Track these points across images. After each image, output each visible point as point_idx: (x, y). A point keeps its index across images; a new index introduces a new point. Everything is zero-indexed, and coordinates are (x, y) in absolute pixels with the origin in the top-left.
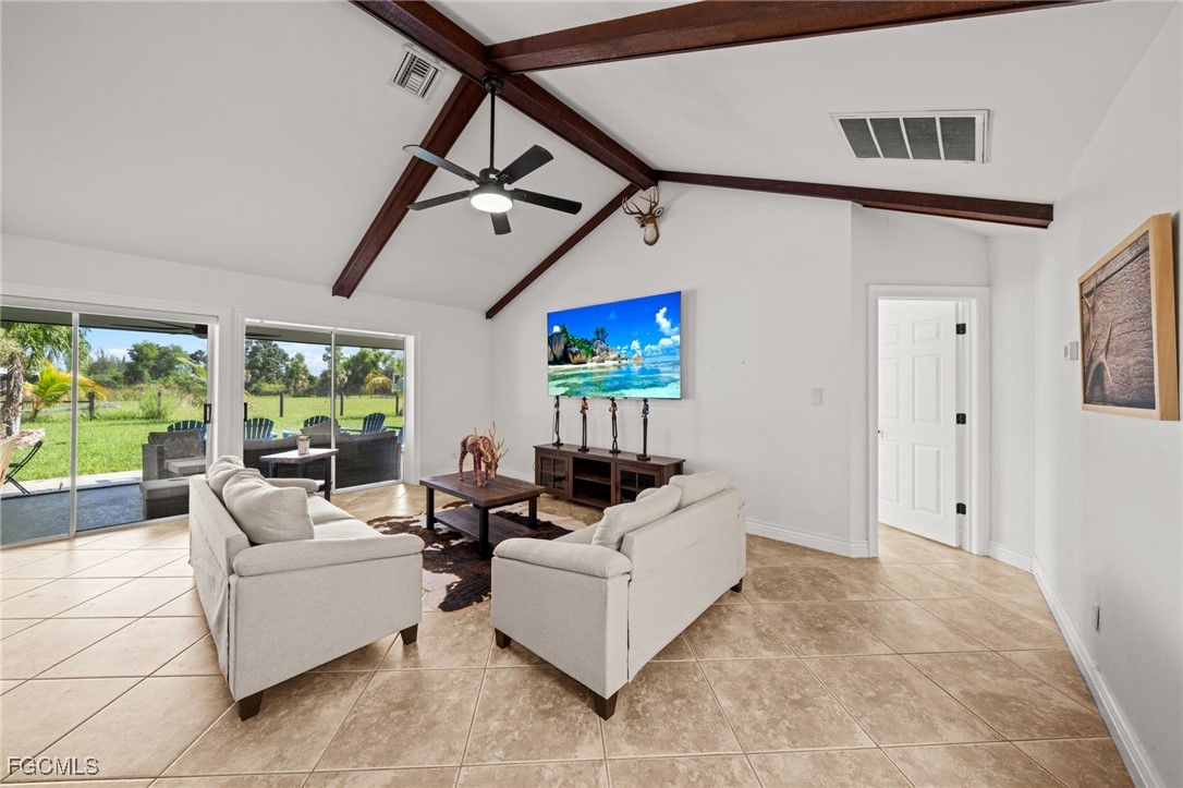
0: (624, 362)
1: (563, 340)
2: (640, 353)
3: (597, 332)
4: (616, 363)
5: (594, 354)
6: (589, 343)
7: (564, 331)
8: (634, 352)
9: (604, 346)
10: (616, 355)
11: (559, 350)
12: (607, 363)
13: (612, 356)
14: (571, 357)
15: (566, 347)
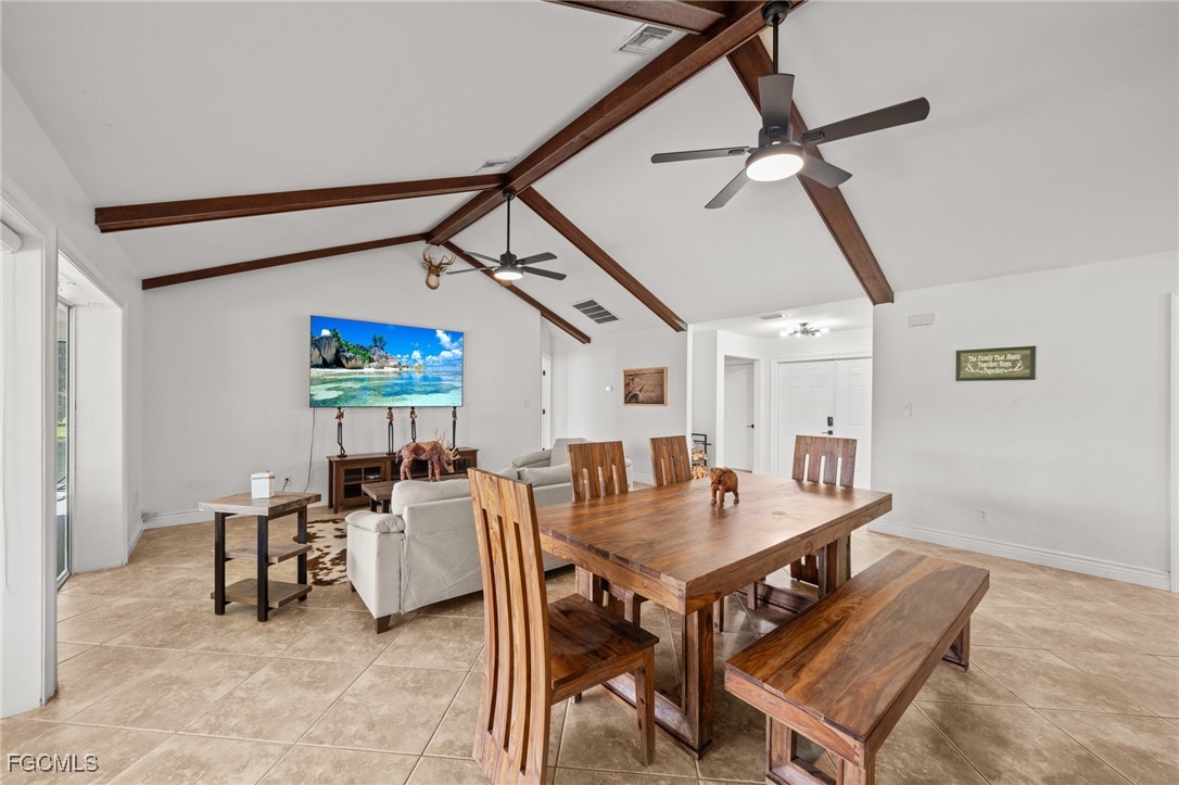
0: (405, 369)
1: (334, 344)
2: (421, 362)
3: (375, 340)
4: (397, 370)
5: (371, 361)
6: (365, 349)
7: (335, 335)
8: (415, 361)
9: (382, 353)
10: (396, 363)
11: (329, 354)
12: (386, 369)
13: (392, 364)
14: (344, 361)
15: (338, 352)
